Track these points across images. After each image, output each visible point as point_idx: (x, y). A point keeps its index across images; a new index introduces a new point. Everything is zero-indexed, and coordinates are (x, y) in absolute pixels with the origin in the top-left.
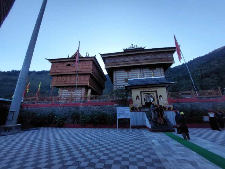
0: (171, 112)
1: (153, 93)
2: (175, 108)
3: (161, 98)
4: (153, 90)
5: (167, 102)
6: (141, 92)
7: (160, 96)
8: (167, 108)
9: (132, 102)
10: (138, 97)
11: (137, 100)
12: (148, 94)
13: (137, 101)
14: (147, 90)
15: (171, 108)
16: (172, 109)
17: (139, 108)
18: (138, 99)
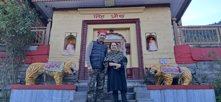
0: (183, 91)
1: (129, 29)
2: (199, 79)
3: (152, 43)
4: (126, 17)
5: (173, 56)
6: (86, 23)
7: (150, 38)
8: (169, 77)
9: (48, 54)
10: (71, 39)
11: (65, 48)
12: (112, 30)
13: (65, 52)
14: (107, 17)
15: (183, 79)
16: (186, 84)
17: (65, 77)
18: (70, 46)
